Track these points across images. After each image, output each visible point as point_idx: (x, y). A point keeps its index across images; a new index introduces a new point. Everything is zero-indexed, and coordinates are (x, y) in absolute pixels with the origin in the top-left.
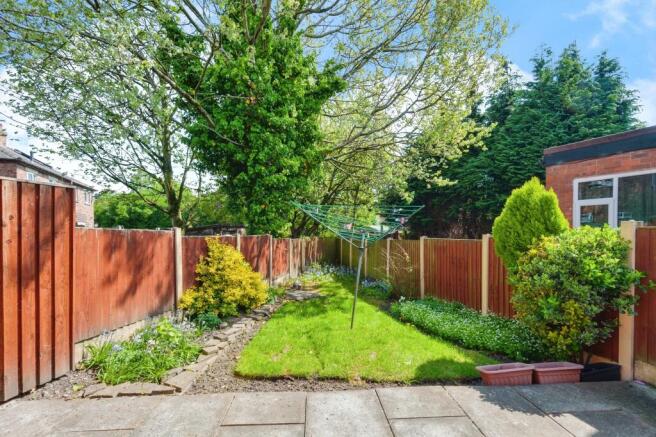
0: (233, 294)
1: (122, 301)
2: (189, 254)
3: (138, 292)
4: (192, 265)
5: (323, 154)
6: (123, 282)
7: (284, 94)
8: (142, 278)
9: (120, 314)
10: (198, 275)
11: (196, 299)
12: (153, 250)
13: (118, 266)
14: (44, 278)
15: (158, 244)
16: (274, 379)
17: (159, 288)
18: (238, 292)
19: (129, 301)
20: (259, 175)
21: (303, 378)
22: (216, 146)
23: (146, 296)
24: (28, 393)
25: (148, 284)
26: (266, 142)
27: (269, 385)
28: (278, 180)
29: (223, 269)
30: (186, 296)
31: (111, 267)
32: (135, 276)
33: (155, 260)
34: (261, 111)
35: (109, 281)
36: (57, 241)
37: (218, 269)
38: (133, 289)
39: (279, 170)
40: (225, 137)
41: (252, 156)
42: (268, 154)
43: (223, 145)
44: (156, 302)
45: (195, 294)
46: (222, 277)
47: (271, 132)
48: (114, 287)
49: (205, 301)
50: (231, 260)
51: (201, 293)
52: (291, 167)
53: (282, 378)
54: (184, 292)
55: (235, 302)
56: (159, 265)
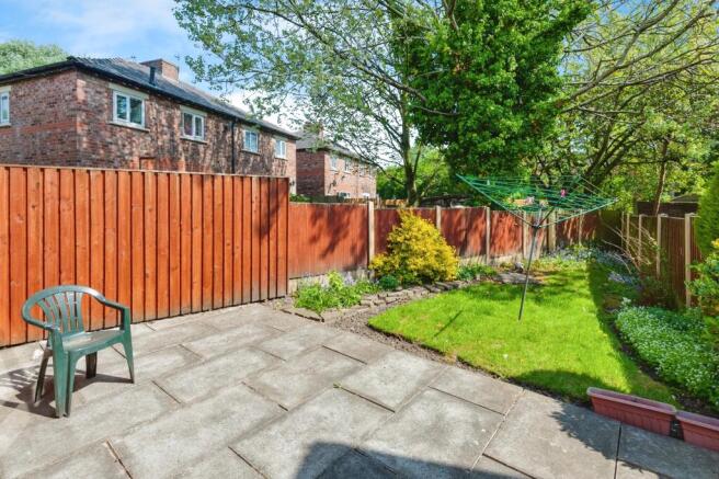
0: (417, 263)
1: (324, 255)
2: (382, 223)
3: (336, 250)
4: (384, 233)
5: (559, 105)
6: (324, 242)
7: (498, 48)
8: (339, 240)
9: (322, 265)
10: (389, 242)
11: (385, 263)
12: (348, 220)
13: (320, 229)
14: (272, 233)
15: (353, 214)
16: (388, 335)
17: (353, 248)
18: (420, 262)
19: (329, 256)
20: (471, 143)
21: (409, 341)
22: (429, 120)
23: (343, 254)
24: (263, 301)
25: (344, 246)
26: (475, 107)
27: (382, 337)
28: (494, 145)
29: (409, 240)
30: (376, 259)
31: (315, 231)
32: (333, 238)
33: (350, 227)
34: (470, 76)
35: (314, 240)
36: (279, 211)
37: (405, 239)
38: (332, 247)
39: (495, 134)
40: (435, 111)
41: (461, 124)
42: (477, 119)
43: (434, 118)
44: (350, 260)
45: (385, 259)
46: (408, 246)
47: (482, 95)
48: (318, 244)
49: (393, 266)
50: (419, 230)
51: (390, 258)
52: (509, 128)
53: (394, 336)
54: (376, 255)
55: (418, 271)
56: (354, 231)
